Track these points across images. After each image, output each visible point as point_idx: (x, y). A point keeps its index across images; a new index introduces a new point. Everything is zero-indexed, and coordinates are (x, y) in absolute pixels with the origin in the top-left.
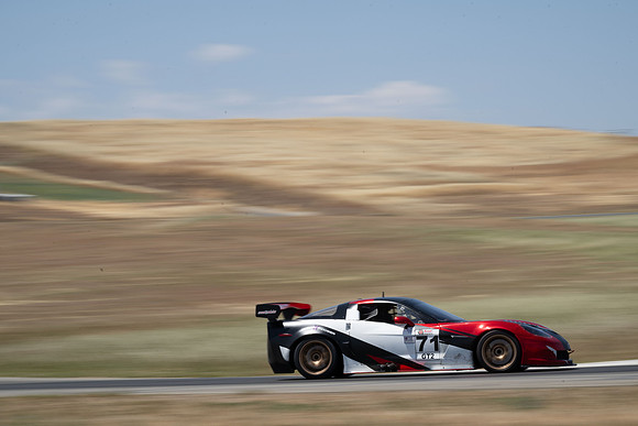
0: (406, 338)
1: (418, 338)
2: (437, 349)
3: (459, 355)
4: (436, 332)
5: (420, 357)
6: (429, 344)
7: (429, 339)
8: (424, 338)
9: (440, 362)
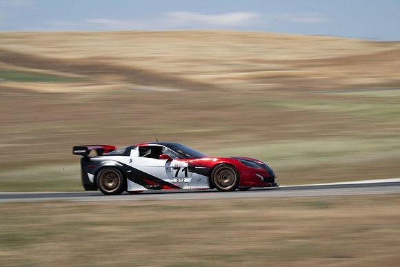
0: (167, 169)
1: (175, 168)
2: (186, 175)
3: (200, 180)
4: (186, 165)
5: (175, 180)
6: (181, 173)
7: (181, 169)
8: (178, 168)
9: (188, 184)
